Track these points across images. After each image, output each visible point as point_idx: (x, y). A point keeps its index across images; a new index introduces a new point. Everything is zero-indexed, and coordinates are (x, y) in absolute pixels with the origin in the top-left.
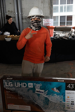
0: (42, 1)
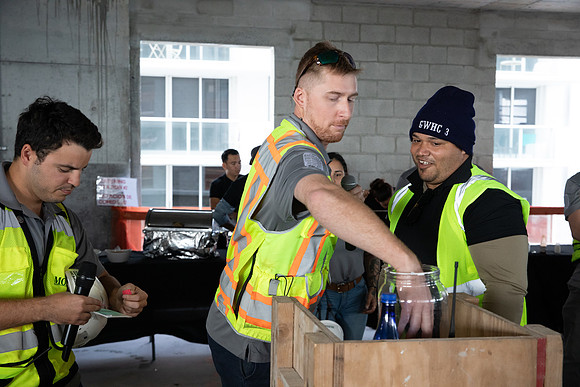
0: (95, 105)
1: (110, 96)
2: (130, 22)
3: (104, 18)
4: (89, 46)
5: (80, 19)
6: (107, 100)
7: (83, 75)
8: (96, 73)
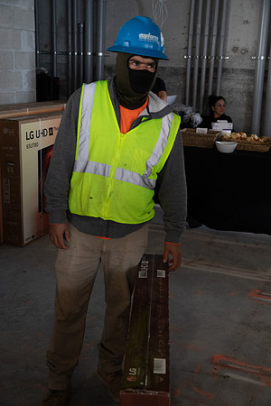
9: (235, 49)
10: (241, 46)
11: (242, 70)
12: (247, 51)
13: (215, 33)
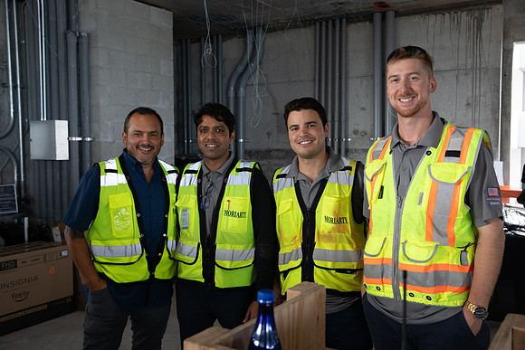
0: (470, 101)
1: (482, 93)
2: (504, 27)
3: (479, 28)
4: (466, 53)
5: (459, 33)
6: (480, 96)
7: (460, 77)
8: (470, 75)
9: (356, 132)
10: (361, 129)
11: (364, 150)
12: (366, 134)
13: (336, 118)
